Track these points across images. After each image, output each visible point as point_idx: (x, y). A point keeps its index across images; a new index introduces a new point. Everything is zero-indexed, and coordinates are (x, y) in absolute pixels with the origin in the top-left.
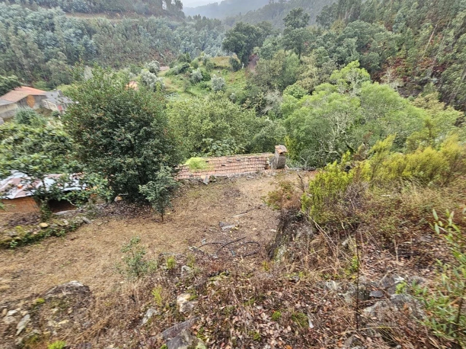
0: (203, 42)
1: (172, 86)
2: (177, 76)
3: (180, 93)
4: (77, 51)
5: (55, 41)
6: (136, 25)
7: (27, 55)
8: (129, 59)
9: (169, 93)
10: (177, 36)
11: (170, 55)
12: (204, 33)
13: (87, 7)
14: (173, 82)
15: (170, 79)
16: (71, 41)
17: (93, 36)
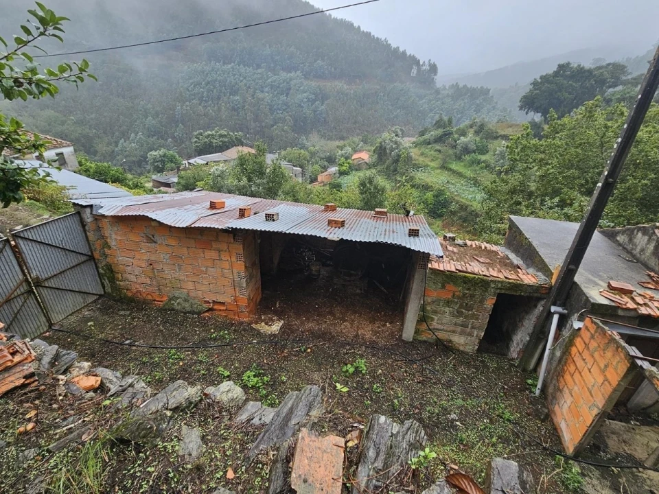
0: (459, 116)
1: (421, 159)
2: (430, 146)
3: (434, 169)
4: (305, 118)
5: (286, 105)
6: (376, 92)
7: (256, 119)
8: (358, 131)
9: (417, 167)
10: (424, 107)
11: (410, 130)
12: (463, 104)
13: (326, 72)
14: (422, 154)
15: (420, 150)
16: (302, 107)
17: (326, 102)
